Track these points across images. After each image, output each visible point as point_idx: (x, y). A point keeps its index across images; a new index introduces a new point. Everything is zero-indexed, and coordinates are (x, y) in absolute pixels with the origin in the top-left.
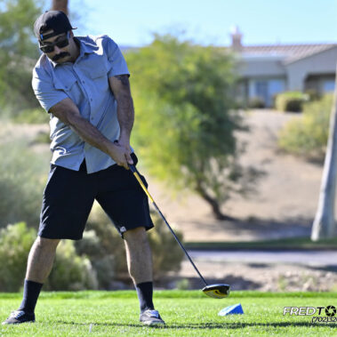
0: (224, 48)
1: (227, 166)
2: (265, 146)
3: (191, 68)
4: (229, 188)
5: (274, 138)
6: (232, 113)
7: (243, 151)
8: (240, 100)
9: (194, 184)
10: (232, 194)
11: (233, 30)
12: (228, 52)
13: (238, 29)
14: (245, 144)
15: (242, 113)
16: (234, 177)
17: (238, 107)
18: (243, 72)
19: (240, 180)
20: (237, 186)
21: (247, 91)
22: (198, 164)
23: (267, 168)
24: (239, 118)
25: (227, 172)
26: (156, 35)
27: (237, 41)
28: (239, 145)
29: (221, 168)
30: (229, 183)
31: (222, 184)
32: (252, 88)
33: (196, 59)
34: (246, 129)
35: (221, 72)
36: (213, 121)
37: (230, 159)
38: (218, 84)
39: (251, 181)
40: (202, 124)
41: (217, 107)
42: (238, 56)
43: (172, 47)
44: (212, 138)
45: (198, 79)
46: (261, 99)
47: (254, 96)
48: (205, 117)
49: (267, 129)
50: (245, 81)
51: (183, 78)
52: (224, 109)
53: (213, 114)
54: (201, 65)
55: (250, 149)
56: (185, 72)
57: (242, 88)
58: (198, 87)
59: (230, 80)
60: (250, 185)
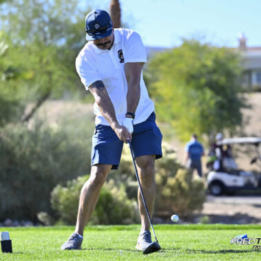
0: (233, 49)
1: (236, 134)
3: (209, 63)
4: (238, 150)
6: (239, 95)
7: (248, 123)
8: (245, 86)
10: (240, 154)
11: (240, 36)
12: (237, 52)
13: (243, 35)
14: (249, 118)
15: (246, 96)
17: (244, 91)
18: (247, 66)
21: (250, 80)
24: (244, 99)
26: (184, 39)
27: (243, 43)
28: (244, 119)
29: (231, 135)
30: (238, 146)
32: (254, 77)
33: (212, 57)
34: (250, 107)
35: (231, 66)
36: (225, 101)
37: (238, 128)
38: (229, 75)
40: (217, 103)
41: (229, 91)
42: (244, 54)
43: (196, 48)
44: (225, 113)
45: (214, 71)
47: (255, 83)
48: (219, 98)
50: (248, 72)
51: (204, 71)
52: (234, 92)
53: (225, 96)
54: (216, 61)
55: (252, 121)
56: (204, 66)
57: (247, 77)
58: (215, 77)
59: (237, 72)
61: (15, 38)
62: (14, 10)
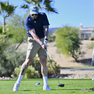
1: (78, 51)
2: (86, 47)
3: (71, 32)
4: (79, 56)
5: (88, 46)
6: (79, 41)
7: (81, 49)
9: (72, 55)
14: (82, 47)
15: (81, 41)
16: (80, 54)
19: (81, 54)
20: (80, 55)
22: (72, 51)
23: (86, 52)
25: (78, 53)
26: (63, 26)
28: (80, 47)
29: (77, 52)
30: (79, 55)
31: (77, 55)
34: (82, 44)
36: (75, 42)
38: (77, 35)
39: (83, 54)
41: (76, 40)
44: (75, 46)
46: (86, 38)
47: (85, 37)
48: (73, 42)
49: (87, 44)
50: (83, 34)
57: (82, 36)
58: (72, 36)
60: (83, 55)
61: (13, 26)
62: (13, 19)
